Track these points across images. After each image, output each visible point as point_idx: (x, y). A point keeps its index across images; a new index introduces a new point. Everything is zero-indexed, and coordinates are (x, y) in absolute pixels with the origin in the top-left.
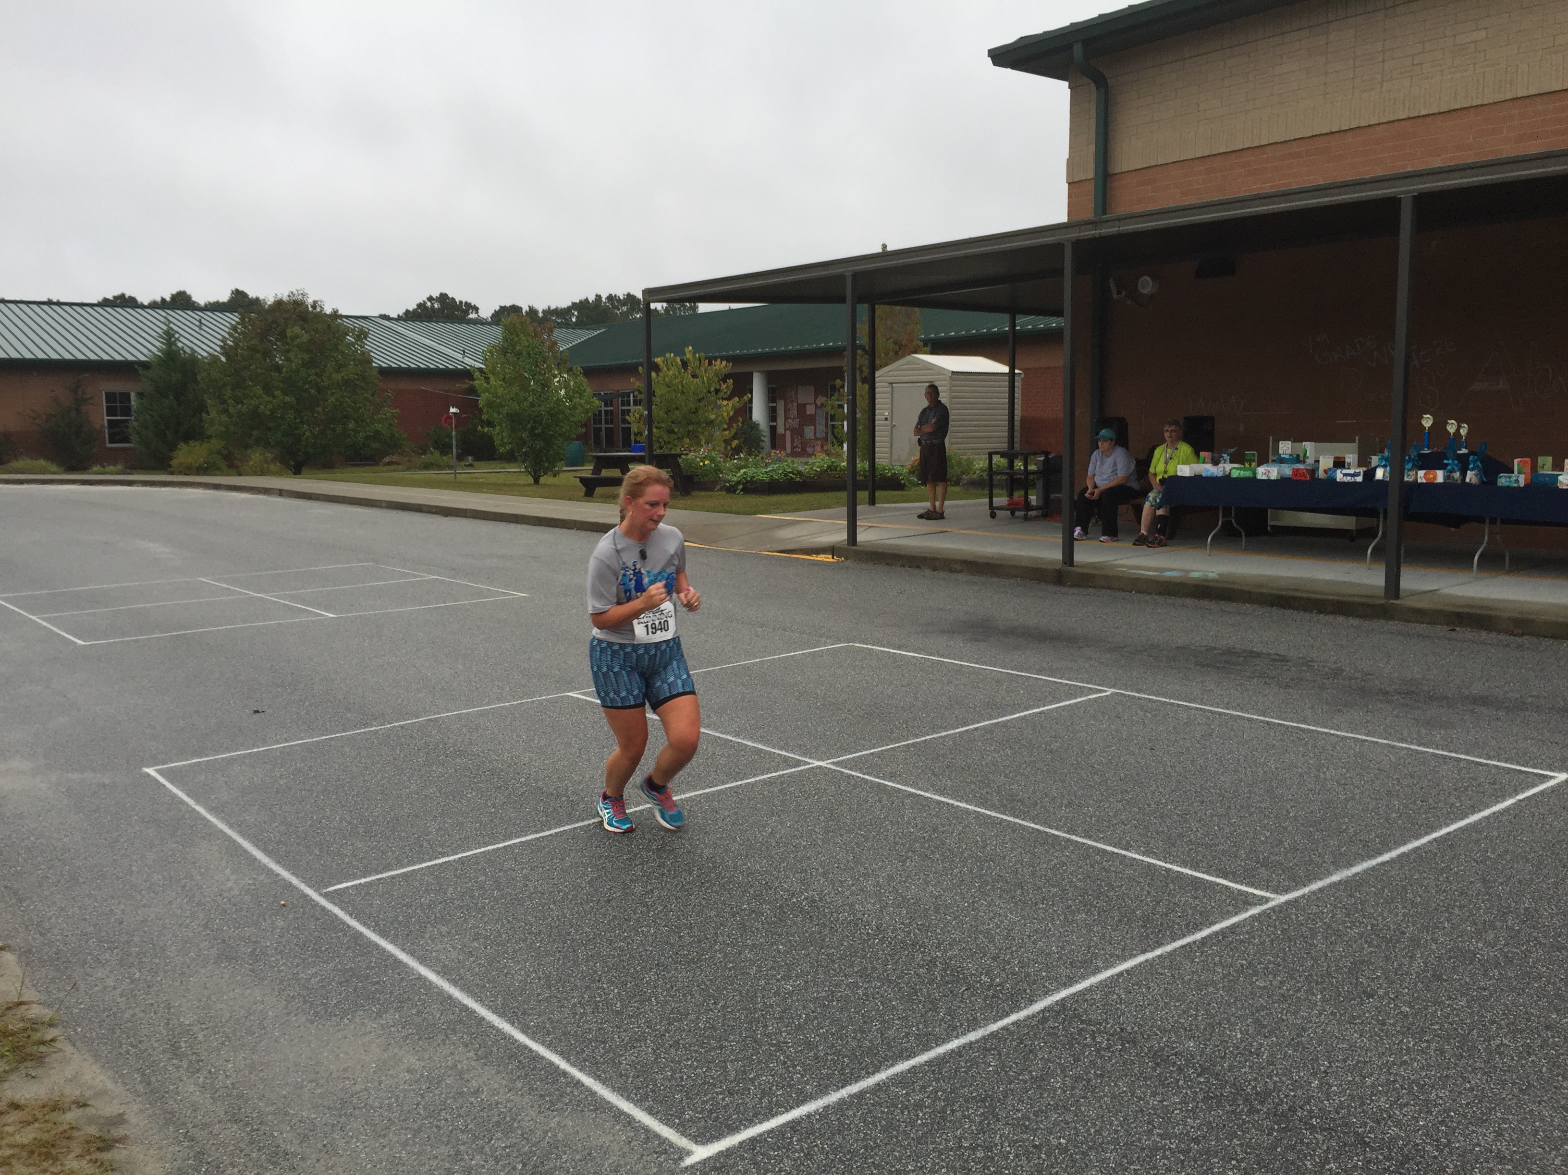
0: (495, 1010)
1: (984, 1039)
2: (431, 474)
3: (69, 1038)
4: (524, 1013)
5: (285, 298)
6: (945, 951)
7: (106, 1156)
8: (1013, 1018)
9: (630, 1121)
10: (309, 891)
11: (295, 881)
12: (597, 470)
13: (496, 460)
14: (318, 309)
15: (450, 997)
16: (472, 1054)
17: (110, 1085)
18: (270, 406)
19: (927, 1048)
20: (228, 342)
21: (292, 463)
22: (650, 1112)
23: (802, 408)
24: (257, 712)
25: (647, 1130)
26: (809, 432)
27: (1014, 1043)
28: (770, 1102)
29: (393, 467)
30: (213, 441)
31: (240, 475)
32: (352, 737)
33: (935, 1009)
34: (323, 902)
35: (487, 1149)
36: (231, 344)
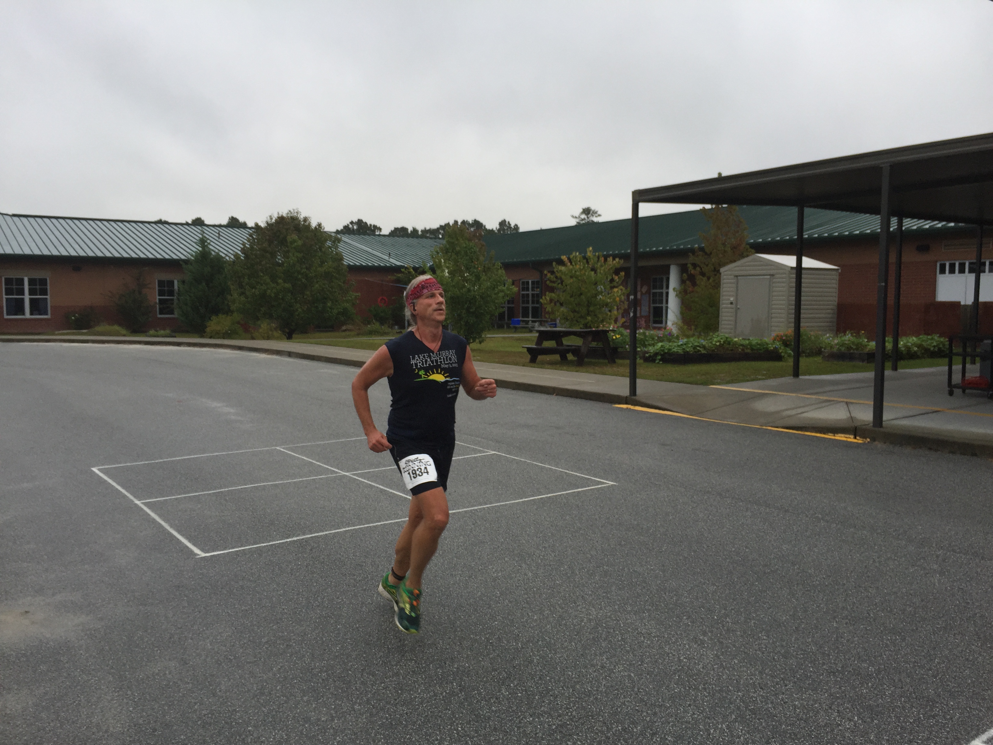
5: (285, 215)
12: (539, 342)
14: (307, 224)
18: (274, 290)
20: (247, 245)
21: (287, 330)
29: (347, 333)
30: (235, 314)
31: (253, 338)
36: (248, 246)
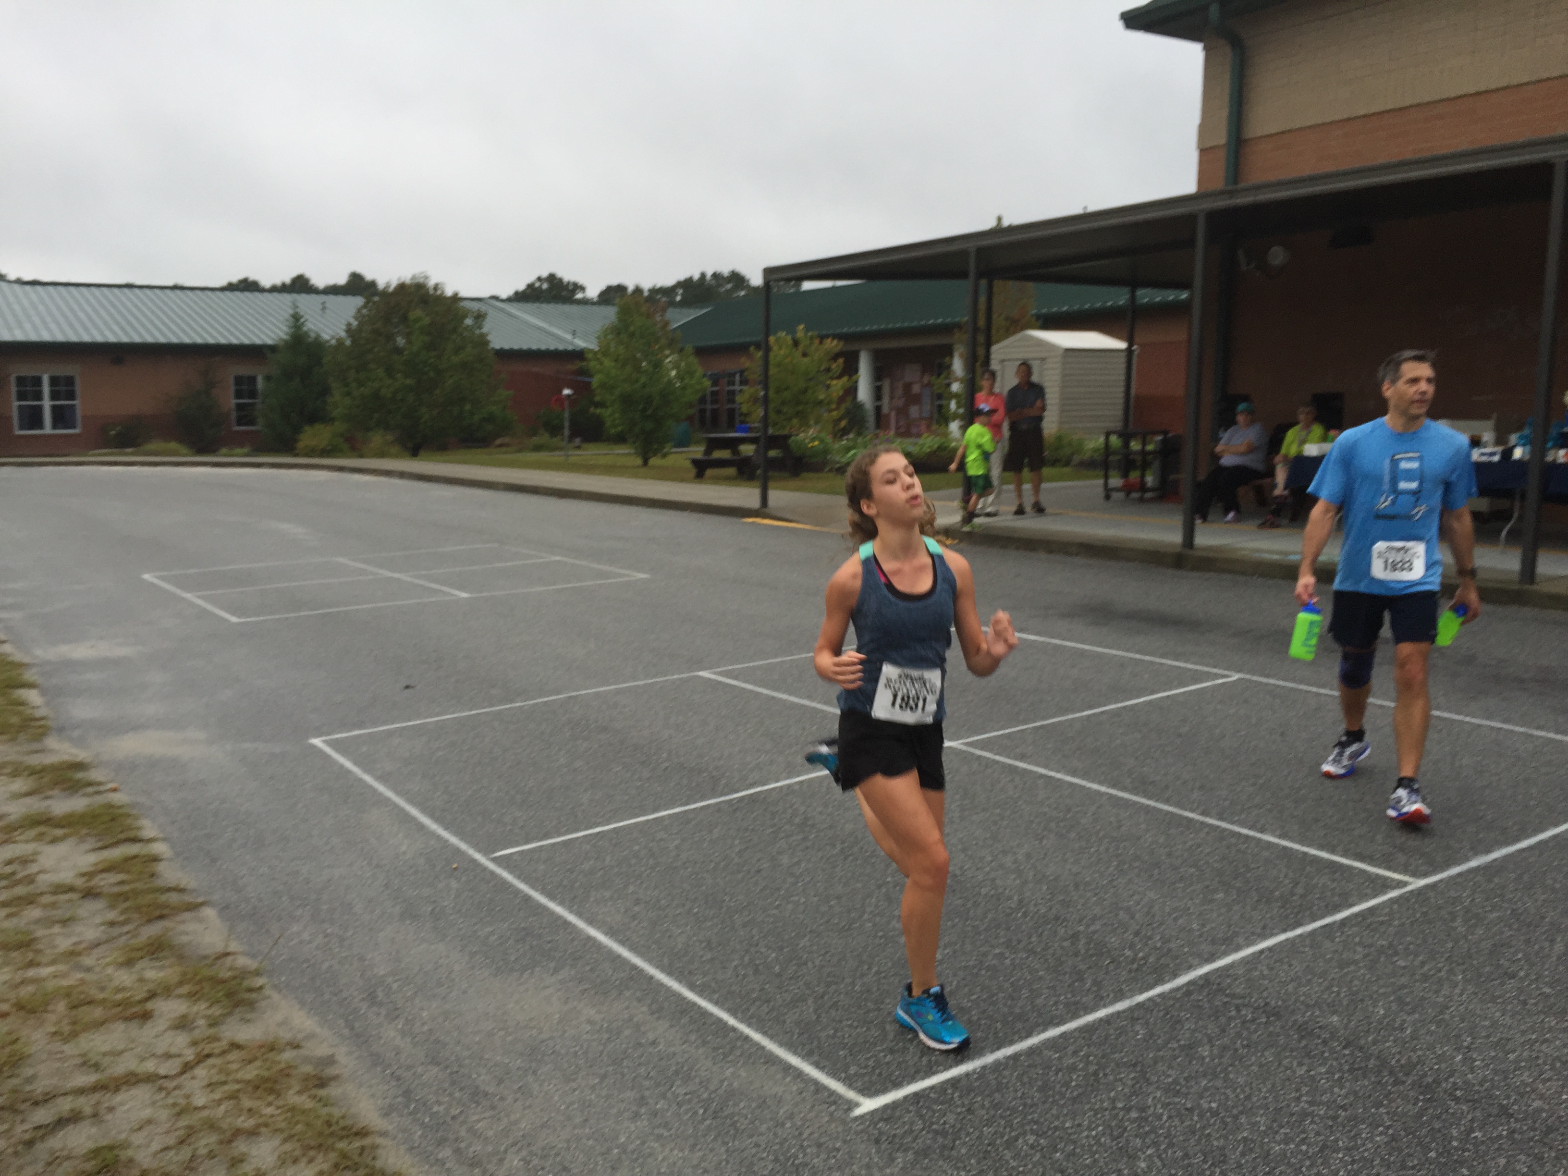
0: (663, 969)
1: (1131, 1009)
2: (543, 456)
3: (275, 987)
4: (690, 973)
5: (407, 282)
6: (1088, 926)
7: (322, 1092)
8: (1158, 990)
9: (799, 1074)
10: (478, 857)
11: (463, 846)
12: (708, 452)
13: (605, 441)
14: (439, 293)
15: (619, 956)
16: (645, 1009)
17: (318, 1030)
18: (391, 389)
19: (1075, 1016)
20: (353, 325)
21: (410, 445)
22: (817, 1065)
23: (908, 387)
24: (407, 687)
25: (816, 1083)
26: (914, 411)
27: (1162, 1014)
28: (930, 1061)
29: (504, 449)
30: (337, 423)
31: (361, 456)
32: (500, 712)
33: (1081, 980)
34: (491, 866)
35: (669, 1095)
36: (356, 327)
